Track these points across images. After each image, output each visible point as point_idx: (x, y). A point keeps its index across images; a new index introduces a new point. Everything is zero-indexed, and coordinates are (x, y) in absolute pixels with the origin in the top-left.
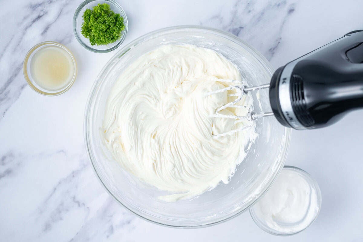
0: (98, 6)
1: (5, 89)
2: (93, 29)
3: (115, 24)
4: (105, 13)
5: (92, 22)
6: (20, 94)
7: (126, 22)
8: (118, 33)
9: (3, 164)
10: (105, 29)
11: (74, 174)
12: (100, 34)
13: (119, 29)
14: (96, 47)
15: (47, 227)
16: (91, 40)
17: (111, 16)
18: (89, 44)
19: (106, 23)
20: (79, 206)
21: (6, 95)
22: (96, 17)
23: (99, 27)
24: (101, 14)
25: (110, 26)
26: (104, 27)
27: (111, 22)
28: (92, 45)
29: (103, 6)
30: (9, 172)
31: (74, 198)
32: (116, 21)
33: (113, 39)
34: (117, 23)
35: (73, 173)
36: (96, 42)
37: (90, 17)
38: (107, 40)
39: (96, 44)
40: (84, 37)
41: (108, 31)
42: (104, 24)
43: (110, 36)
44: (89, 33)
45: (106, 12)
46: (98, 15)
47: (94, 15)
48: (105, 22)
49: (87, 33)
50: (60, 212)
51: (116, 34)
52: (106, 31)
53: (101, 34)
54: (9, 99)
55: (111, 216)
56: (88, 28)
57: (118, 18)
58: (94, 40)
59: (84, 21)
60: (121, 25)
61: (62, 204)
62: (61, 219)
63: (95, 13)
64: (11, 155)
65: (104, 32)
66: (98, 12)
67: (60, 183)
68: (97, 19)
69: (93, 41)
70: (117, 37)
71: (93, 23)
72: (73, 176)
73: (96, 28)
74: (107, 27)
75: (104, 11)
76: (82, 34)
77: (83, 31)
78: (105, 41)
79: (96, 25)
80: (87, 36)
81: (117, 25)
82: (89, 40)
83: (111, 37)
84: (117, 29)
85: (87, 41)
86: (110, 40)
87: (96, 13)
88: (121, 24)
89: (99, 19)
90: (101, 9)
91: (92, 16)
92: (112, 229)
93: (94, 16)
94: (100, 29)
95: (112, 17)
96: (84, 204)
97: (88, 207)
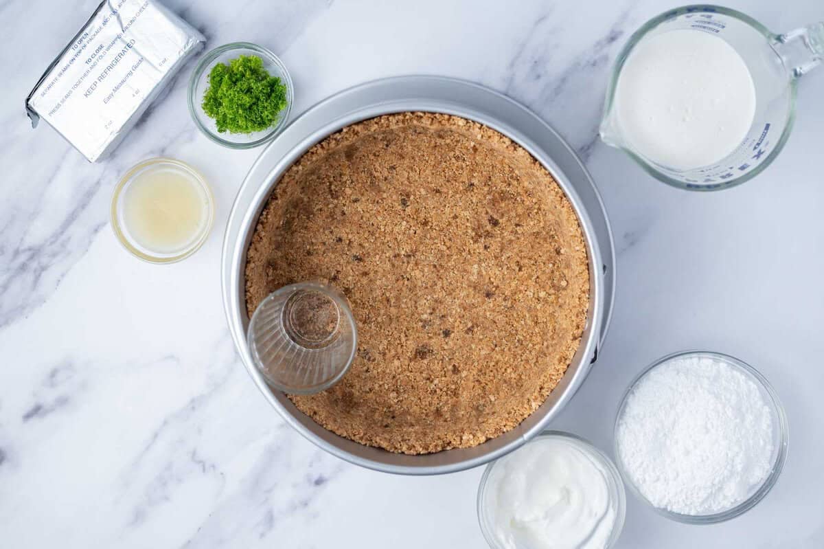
0: (241, 60)
1: (62, 233)
2: (225, 102)
3: (269, 96)
4: (252, 74)
5: (225, 89)
6: (90, 242)
7: (290, 94)
8: (273, 113)
9: (53, 385)
10: (248, 105)
11: (195, 404)
12: (238, 112)
13: (276, 107)
14: (227, 136)
15: (139, 516)
16: (218, 122)
17: (263, 80)
18: (214, 129)
19: (251, 93)
20: (204, 470)
21: (63, 245)
22: (234, 79)
23: (238, 99)
24: (243, 75)
25: (258, 99)
26: (247, 100)
27: (261, 91)
28: (220, 131)
29: (250, 61)
31: (194, 454)
32: (272, 91)
33: (262, 124)
34: (273, 95)
35: (193, 401)
36: (229, 126)
37: (222, 79)
38: (250, 124)
39: (228, 131)
40: (206, 115)
41: (255, 107)
42: (249, 93)
43: (256, 118)
44: (217, 108)
45: (254, 72)
46: (238, 76)
47: (231, 74)
48: (249, 90)
49: (212, 109)
50: (165, 484)
51: (267, 116)
52: (250, 108)
53: (240, 111)
54: (69, 253)
55: (269, 491)
56: (215, 100)
57: (276, 86)
58: (224, 122)
59: (209, 85)
60: (280, 99)
61: (169, 467)
62: (167, 498)
63: (233, 71)
64: (69, 366)
65: (245, 110)
66: (238, 69)
67: (165, 423)
68: (235, 83)
69: (223, 124)
70: (270, 121)
71: (227, 91)
72: (193, 408)
73: (231, 101)
74: (254, 100)
75: (251, 70)
76: (204, 109)
77: (206, 105)
78: (247, 127)
79: (232, 95)
80: (212, 113)
81: (272, 98)
82: (216, 122)
83: (259, 119)
84: (272, 105)
85: (211, 123)
86: (256, 125)
87: (235, 71)
88: (281, 97)
89: (239, 84)
90: (244, 66)
91: (226, 76)
92: (270, 519)
93: (230, 78)
94: (239, 102)
95: (264, 82)
96: (213, 466)
97: (222, 474)
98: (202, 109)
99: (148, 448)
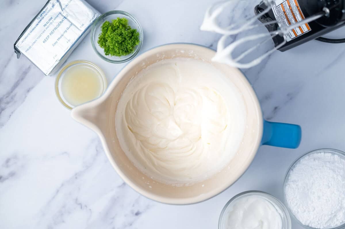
0: (117, 20)
2: (109, 40)
3: (131, 38)
4: (123, 27)
5: (109, 33)
7: (141, 38)
8: (133, 47)
10: (120, 41)
11: (77, 176)
12: (115, 45)
13: (134, 43)
14: (109, 57)
16: (105, 50)
17: (128, 30)
18: (103, 54)
19: (122, 36)
20: (81, 208)
22: (114, 29)
23: (115, 39)
24: (118, 27)
25: (125, 39)
26: (120, 39)
27: (127, 35)
28: (106, 54)
29: (122, 20)
30: (12, 174)
31: (77, 200)
32: (132, 35)
33: (127, 52)
34: (133, 37)
35: (76, 174)
36: (110, 52)
37: (108, 29)
38: (121, 51)
39: (110, 55)
40: (99, 46)
41: (123, 43)
42: (121, 36)
43: (124, 49)
44: (105, 43)
45: (124, 26)
46: (116, 27)
47: (112, 27)
48: (121, 34)
49: (102, 43)
50: (62, 215)
51: (130, 47)
52: (121, 43)
53: (116, 45)
55: (113, 218)
56: (104, 39)
57: (134, 33)
58: (108, 50)
59: (102, 32)
60: (136, 40)
61: (64, 207)
62: (63, 222)
63: (113, 25)
65: (119, 44)
66: (116, 24)
67: (62, 185)
68: (114, 31)
69: (107, 52)
70: (131, 50)
71: (110, 34)
72: (76, 178)
73: (112, 39)
74: (123, 39)
75: (122, 25)
76: (98, 43)
77: (99, 41)
78: (119, 53)
79: (113, 36)
80: (102, 46)
81: (132, 39)
82: (104, 50)
83: (125, 49)
84: (132, 42)
85: (102, 50)
86: (124, 52)
87: (115, 25)
88: (137, 39)
89: (116, 31)
90: (119, 23)
91: (110, 27)
93: (112, 28)
94: (116, 40)
95: (129, 31)
96: (86, 206)
97: (90, 210)
98: (97, 43)
99: (54, 197)
